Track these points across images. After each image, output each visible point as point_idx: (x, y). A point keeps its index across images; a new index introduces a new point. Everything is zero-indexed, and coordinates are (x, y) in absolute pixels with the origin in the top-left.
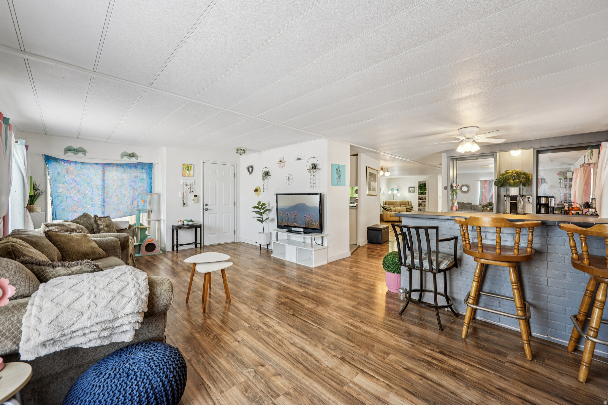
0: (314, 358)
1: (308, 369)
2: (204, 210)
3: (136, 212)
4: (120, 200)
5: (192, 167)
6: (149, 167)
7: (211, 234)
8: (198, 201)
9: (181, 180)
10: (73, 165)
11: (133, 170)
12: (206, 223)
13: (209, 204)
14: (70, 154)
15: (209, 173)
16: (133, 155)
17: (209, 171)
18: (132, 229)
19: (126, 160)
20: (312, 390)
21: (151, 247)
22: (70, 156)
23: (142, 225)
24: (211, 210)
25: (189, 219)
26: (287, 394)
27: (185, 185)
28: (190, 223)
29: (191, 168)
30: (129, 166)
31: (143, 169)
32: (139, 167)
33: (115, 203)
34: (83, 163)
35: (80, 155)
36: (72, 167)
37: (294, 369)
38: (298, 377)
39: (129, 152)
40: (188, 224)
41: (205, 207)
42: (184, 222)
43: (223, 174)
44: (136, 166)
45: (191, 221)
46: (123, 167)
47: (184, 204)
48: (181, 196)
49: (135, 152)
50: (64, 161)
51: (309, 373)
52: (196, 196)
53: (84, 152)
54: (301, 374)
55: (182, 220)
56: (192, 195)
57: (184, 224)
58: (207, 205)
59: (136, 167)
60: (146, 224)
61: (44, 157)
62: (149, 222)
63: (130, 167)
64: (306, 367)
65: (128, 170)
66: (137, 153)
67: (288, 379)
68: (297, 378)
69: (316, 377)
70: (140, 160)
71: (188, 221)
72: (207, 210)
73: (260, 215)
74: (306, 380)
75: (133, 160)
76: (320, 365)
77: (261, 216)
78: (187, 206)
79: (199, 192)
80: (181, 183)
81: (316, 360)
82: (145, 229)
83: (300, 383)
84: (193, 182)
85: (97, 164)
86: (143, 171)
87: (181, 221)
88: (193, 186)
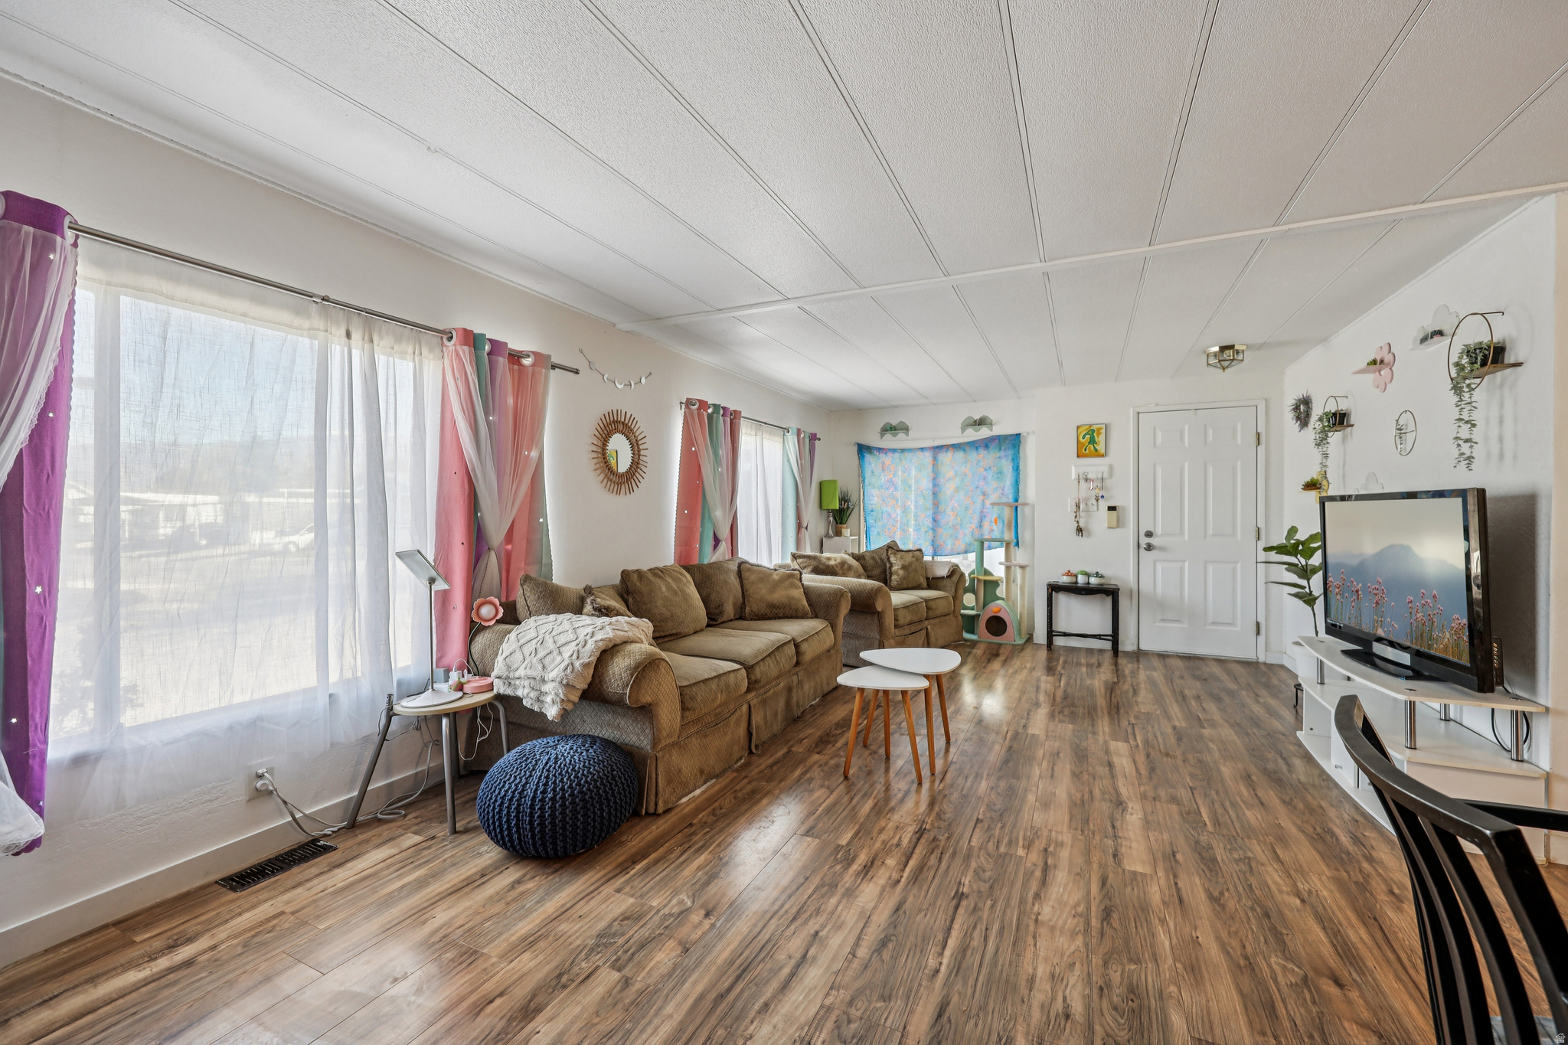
0: (774, 997)
1: (722, 996)
2: (1142, 550)
3: (976, 545)
4: (959, 518)
5: (1103, 431)
6: (1014, 442)
7: (1163, 620)
8: (1119, 524)
9: (1073, 468)
10: (890, 455)
11: (983, 453)
12: (1146, 586)
13: (1159, 531)
14: (888, 436)
15: (1159, 440)
16: (981, 422)
17: (1159, 434)
18: (955, 578)
19: (972, 435)
20: (649, 1023)
21: (997, 625)
22: (888, 441)
23: (987, 572)
24: (1162, 549)
25: (1091, 570)
26: (627, 982)
27: (1082, 482)
28: (1093, 581)
29: (1099, 434)
30: (975, 445)
31: (1000, 449)
32: (993, 445)
33: (950, 524)
34: (903, 450)
35: (901, 435)
36: (887, 459)
37: (714, 969)
38: (687, 985)
39: (977, 417)
40: (1089, 583)
41: (1144, 541)
42: (1076, 576)
43: (1210, 438)
44: (986, 444)
45: (1097, 575)
46: (964, 450)
47: (1079, 530)
48: (1070, 507)
49: (986, 414)
50: (880, 450)
51: (707, 1003)
52: (1112, 509)
53: (905, 429)
54: (699, 988)
55: (1074, 571)
56: (1104, 505)
57: (1076, 583)
58: (1149, 534)
59: (987, 447)
60: (999, 572)
61: (856, 448)
62: (1008, 568)
63: (977, 448)
64: (729, 990)
65: (973, 456)
66: (992, 417)
67: (674, 968)
68: (683, 983)
69: (698, 1021)
70: (997, 430)
71: (1088, 575)
72: (1149, 547)
73: (1301, 576)
74: (679, 1005)
75: (984, 432)
76: (748, 1020)
77: (1304, 582)
78: (1089, 535)
79: (1124, 498)
80: (1074, 476)
81: (766, 1005)
82: (995, 584)
83: (667, 996)
84: (1106, 469)
85: (922, 449)
86: (1002, 453)
87: (1069, 574)
88: (1108, 483)
